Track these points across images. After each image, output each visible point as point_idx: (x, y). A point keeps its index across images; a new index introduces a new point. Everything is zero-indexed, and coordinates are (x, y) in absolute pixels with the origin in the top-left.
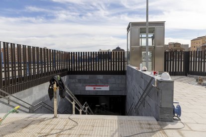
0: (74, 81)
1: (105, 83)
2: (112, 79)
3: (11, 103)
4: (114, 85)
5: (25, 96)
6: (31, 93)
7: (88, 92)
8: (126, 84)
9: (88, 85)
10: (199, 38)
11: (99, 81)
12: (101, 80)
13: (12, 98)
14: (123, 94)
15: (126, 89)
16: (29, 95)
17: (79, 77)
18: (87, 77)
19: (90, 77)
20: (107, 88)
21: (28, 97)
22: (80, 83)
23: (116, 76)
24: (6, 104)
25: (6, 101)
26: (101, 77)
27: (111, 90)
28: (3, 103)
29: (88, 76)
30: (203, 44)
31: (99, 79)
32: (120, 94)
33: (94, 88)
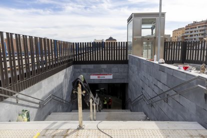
0: (78, 70)
1: (108, 72)
2: (115, 68)
3: (20, 102)
4: (117, 74)
5: (34, 91)
6: (40, 87)
7: (92, 81)
8: (128, 72)
9: (93, 74)
10: (179, 29)
11: (103, 70)
12: (104, 69)
13: (20, 96)
14: (126, 82)
15: (128, 77)
16: (38, 89)
17: (83, 66)
18: (91, 66)
19: (94, 67)
20: (110, 77)
21: (38, 92)
22: (85, 72)
23: (119, 65)
24: (14, 103)
25: (14, 100)
26: (104, 66)
27: (114, 78)
28: (11, 103)
29: (93, 65)
30: (183, 34)
31: (103, 69)
32: (122, 82)
33: (99, 77)
